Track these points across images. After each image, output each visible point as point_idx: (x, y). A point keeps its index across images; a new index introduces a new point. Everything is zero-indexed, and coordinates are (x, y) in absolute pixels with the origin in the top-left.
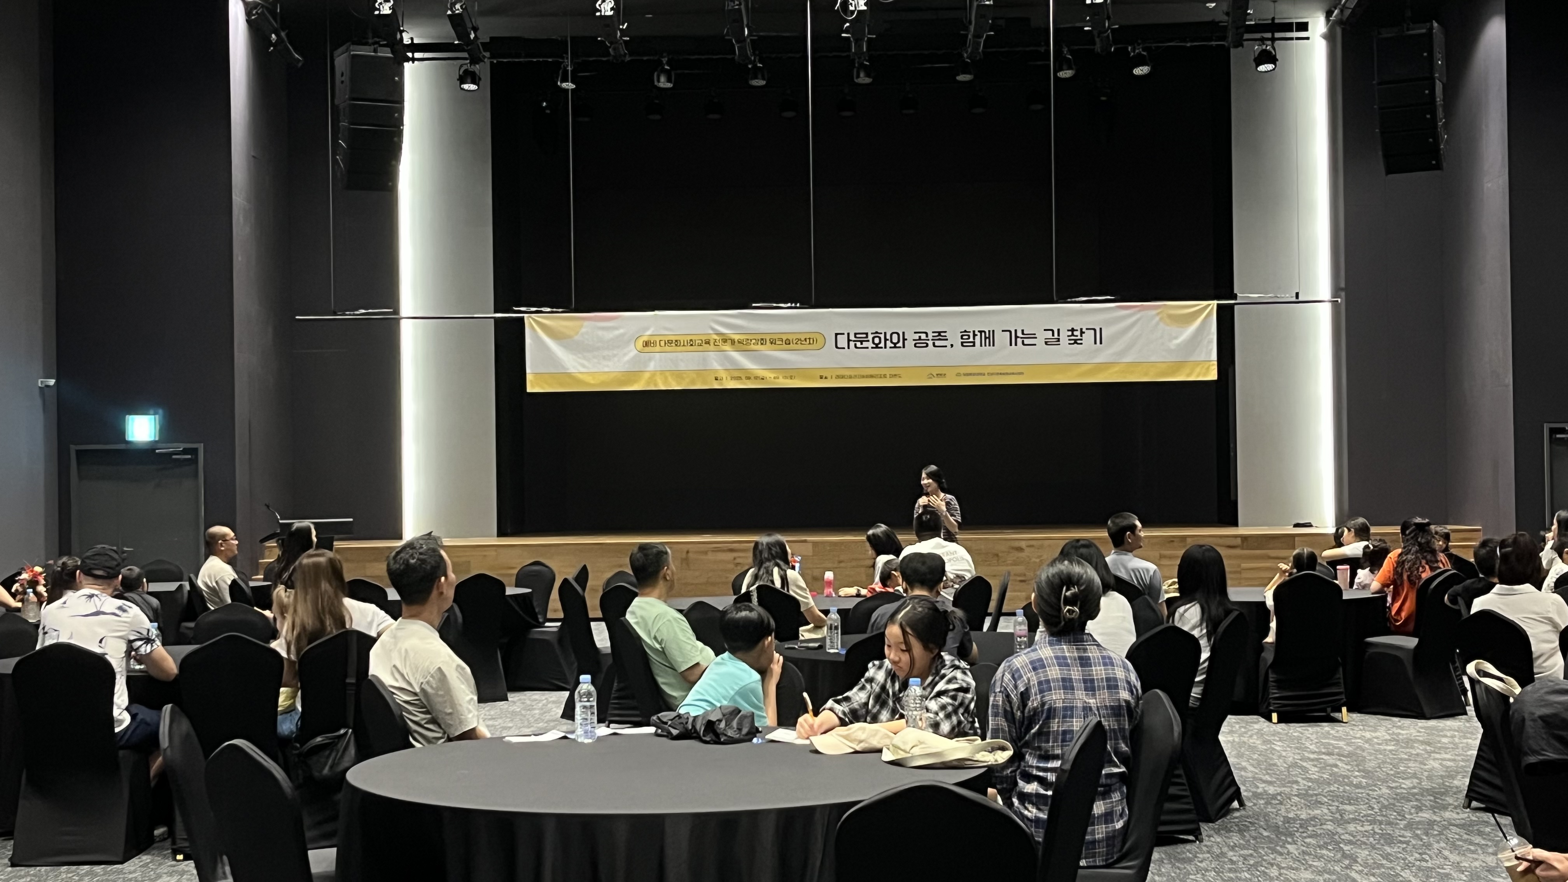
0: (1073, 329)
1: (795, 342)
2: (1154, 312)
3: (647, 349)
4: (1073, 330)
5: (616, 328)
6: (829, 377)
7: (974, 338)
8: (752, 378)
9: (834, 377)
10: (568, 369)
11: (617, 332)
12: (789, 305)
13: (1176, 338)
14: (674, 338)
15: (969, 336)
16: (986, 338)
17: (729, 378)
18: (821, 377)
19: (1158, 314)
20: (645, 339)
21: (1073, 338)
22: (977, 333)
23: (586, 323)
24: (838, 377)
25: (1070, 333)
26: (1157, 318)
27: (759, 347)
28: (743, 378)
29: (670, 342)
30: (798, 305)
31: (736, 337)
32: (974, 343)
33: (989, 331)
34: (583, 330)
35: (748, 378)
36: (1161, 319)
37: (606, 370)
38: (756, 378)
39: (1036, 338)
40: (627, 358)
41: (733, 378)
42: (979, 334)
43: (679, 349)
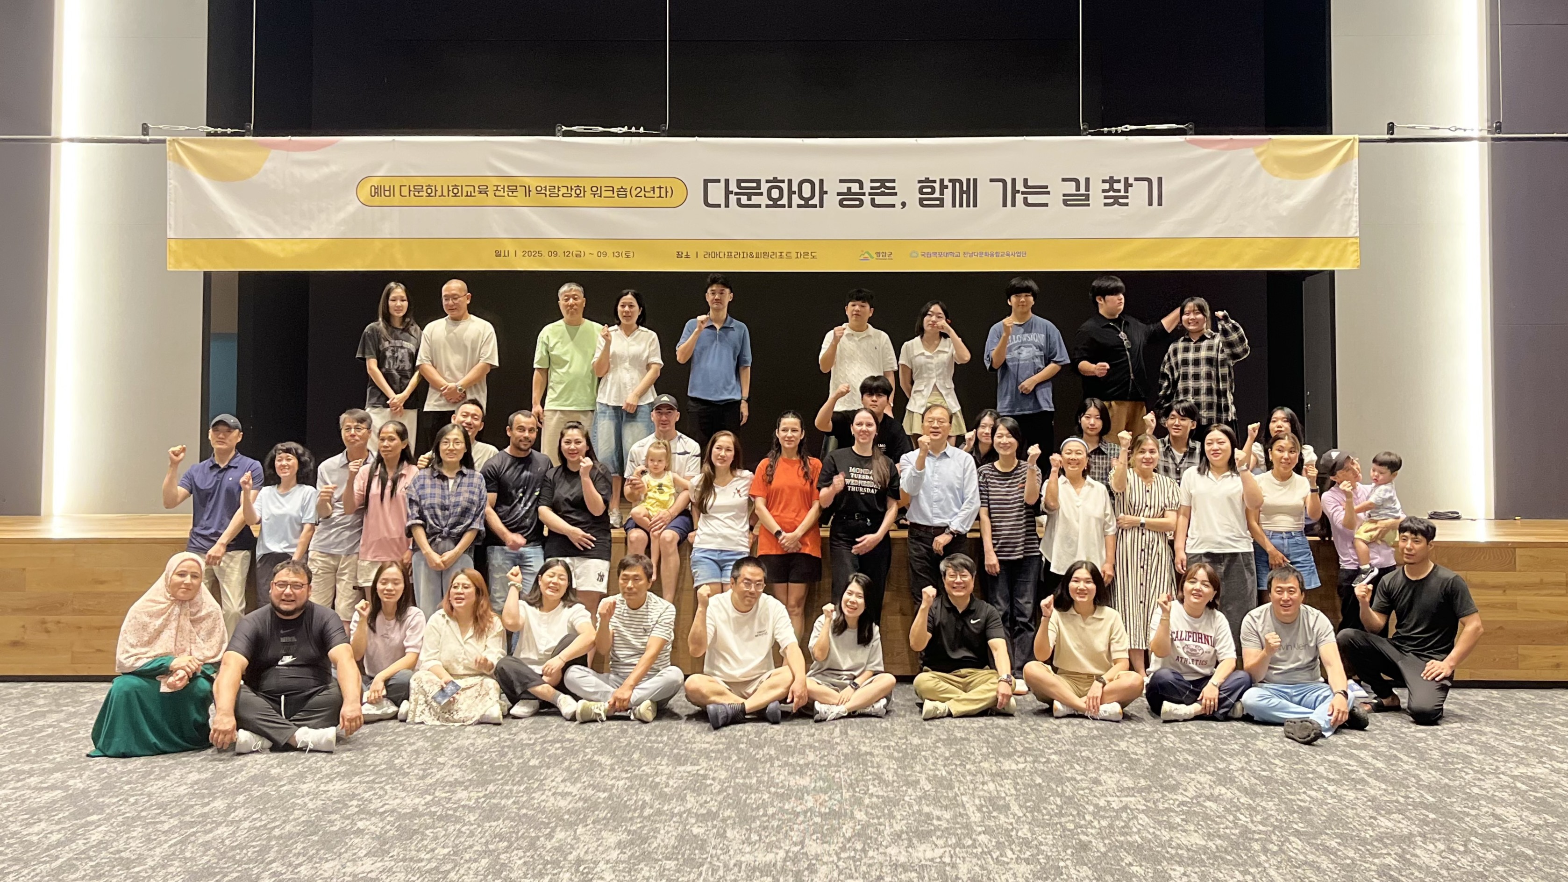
0: (1111, 178)
1: (634, 193)
2: (1251, 152)
3: (377, 200)
4: (1112, 181)
5: (326, 163)
6: (692, 255)
7: (942, 193)
8: (560, 253)
9: (701, 254)
10: (239, 233)
11: (325, 170)
12: (625, 129)
13: (1288, 197)
14: (424, 182)
15: (933, 188)
16: (962, 192)
17: (519, 254)
18: (679, 255)
19: (1259, 155)
20: (375, 182)
21: (1111, 193)
22: (946, 183)
23: (273, 153)
24: (708, 255)
25: (1107, 186)
26: (1258, 163)
27: (573, 200)
28: (545, 253)
29: (418, 189)
30: (642, 130)
31: (533, 184)
32: (942, 200)
33: (968, 180)
34: (268, 165)
35: (553, 254)
36: (1263, 164)
37: (306, 234)
38: (567, 254)
39: (1048, 193)
40: (342, 215)
41: (528, 253)
42: (950, 185)
43: (432, 200)
